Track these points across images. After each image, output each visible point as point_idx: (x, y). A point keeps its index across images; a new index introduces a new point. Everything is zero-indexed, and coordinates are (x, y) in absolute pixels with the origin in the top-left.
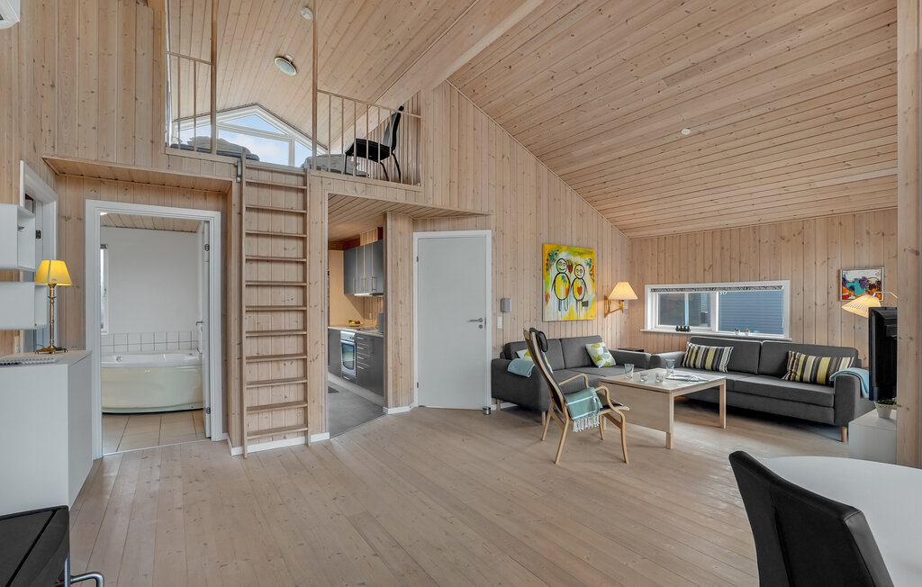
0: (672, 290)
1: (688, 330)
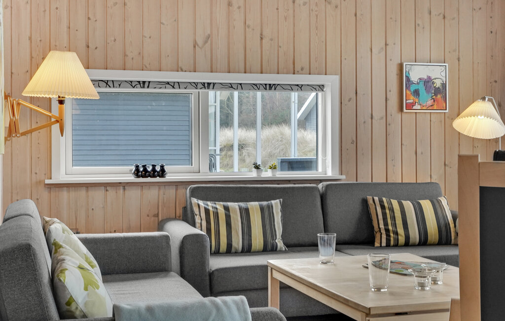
0: (120, 84)
1: (162, 173)
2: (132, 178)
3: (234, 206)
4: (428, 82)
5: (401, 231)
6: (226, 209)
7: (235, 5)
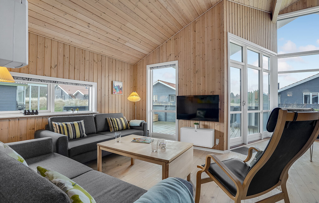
1: (37, 113)
2: (23, 115)
3: (69, 123)
4: (118, 86)
5: (117, 127)
6: (66, 125)
7: (66, 57)
